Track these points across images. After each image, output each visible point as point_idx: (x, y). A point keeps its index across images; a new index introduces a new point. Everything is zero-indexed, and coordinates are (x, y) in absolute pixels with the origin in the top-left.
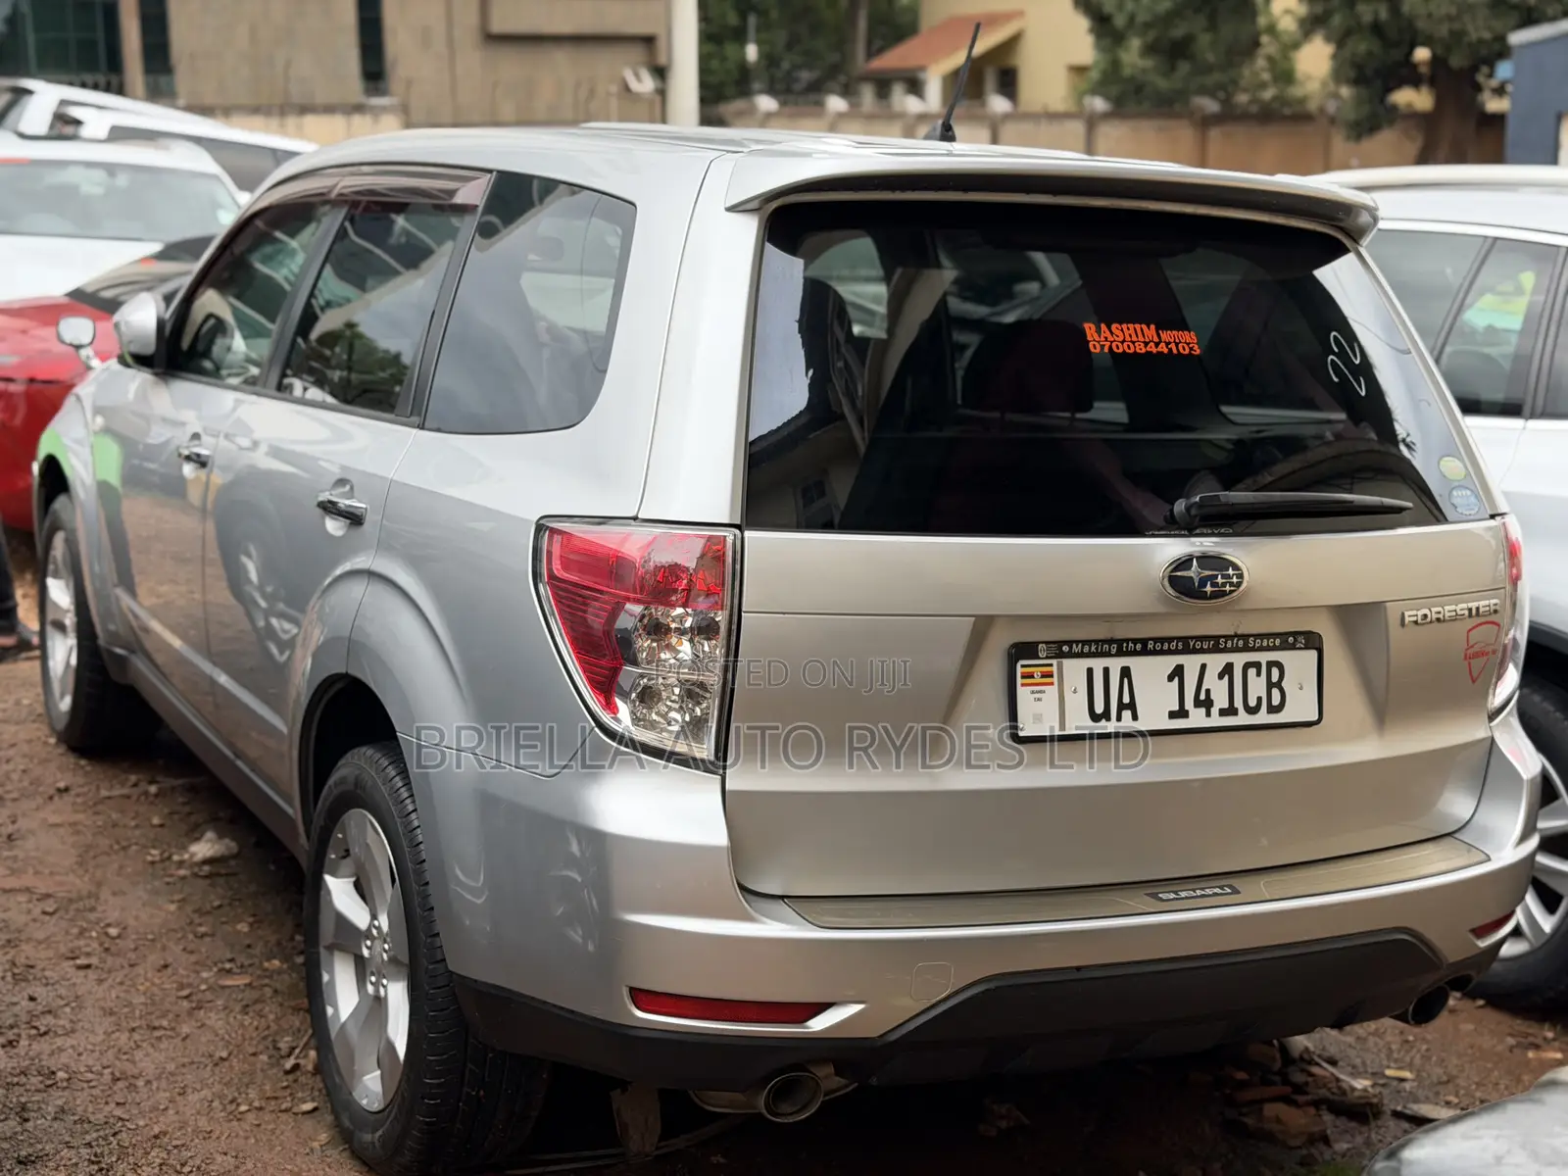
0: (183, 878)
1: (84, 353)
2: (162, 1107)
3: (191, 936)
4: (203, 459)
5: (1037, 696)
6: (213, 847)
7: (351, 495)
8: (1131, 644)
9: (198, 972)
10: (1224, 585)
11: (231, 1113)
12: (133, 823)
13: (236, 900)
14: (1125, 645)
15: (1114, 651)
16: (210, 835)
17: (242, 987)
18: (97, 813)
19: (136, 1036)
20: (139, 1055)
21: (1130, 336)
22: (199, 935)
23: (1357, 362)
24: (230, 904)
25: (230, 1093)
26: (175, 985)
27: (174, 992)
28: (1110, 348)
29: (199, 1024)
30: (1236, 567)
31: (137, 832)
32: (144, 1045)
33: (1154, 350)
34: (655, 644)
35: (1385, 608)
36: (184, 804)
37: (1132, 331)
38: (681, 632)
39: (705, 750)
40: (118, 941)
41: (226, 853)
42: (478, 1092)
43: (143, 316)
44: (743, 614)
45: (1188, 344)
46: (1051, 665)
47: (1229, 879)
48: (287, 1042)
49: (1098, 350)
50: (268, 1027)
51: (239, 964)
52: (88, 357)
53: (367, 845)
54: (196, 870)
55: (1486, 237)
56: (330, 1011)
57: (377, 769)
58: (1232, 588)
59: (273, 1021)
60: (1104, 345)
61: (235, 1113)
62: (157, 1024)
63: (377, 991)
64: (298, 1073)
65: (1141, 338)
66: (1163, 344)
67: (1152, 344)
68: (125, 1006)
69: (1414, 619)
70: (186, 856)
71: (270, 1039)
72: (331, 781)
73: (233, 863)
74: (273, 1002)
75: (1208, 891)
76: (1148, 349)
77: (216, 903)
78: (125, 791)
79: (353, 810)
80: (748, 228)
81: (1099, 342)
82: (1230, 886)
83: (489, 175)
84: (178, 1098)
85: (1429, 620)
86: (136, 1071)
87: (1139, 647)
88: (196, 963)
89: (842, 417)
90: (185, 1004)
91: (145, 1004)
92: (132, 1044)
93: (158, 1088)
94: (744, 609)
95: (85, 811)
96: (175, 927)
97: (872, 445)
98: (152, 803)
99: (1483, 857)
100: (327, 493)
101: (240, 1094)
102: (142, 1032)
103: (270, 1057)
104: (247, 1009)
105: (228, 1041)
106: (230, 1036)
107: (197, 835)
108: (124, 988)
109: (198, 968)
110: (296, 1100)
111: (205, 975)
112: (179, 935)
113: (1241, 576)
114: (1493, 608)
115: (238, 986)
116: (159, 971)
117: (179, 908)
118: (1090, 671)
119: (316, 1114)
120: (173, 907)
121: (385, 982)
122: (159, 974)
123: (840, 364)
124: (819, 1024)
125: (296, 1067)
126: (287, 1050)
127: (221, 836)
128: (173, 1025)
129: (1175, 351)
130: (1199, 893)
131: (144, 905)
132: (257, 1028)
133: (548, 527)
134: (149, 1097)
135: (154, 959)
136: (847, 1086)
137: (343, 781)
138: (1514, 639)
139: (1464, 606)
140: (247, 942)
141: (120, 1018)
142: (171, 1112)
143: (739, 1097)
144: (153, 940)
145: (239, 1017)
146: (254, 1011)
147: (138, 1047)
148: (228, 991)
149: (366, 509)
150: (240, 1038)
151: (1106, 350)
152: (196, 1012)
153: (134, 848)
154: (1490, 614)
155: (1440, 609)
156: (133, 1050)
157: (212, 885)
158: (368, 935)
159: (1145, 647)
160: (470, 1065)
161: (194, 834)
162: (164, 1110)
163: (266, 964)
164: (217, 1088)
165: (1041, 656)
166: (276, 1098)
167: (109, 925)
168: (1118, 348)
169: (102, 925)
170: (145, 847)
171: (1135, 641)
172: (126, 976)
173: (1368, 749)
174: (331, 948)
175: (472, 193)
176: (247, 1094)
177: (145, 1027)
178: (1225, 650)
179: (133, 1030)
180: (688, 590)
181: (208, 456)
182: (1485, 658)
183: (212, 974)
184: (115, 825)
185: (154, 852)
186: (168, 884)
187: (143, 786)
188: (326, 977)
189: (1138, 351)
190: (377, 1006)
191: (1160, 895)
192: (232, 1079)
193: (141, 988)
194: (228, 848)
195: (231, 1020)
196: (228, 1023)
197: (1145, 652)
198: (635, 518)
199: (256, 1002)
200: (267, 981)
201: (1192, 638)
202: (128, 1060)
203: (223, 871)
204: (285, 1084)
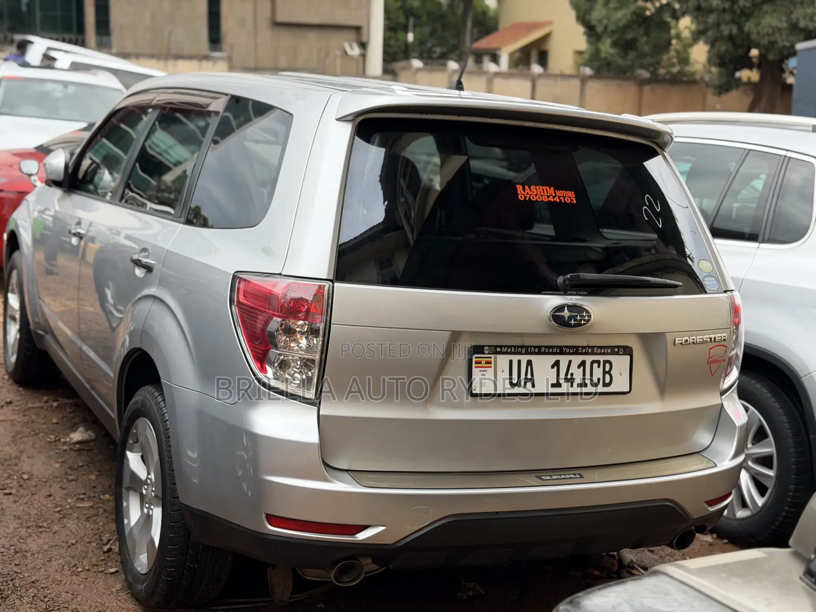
0: (65, 451)
1: (33, 178)
2: (38, 567)
3: (65, 481)
4: (81, 235)
5: (483, 373)
6: (82, 435)
7: (147, 257)
8: (532, 349)
9: (66, 499)
10: (581, 320)
11: (73, 572)
12: (43, 422)
13: (90, 463)
14: (529, 349)
15: (523, 352)
16: (81, 429)
17: (88, 508)
18: (24, 415)
19: (30, 531)
20: (30, 540)
21: (540, 192)
22: (69, 480)
23: (659, 210)
24: (87, 465)
25: (73, 562)
26: (53, 506)
27: (52, 508)
28: (530, 198)
29: (63, 526)
30: (587, 312)
31: (44, 426)
32: (33, 535)
33: (552, 200)
34: (288, 339)
35: (666, 335)
36: (70, 413)
37: (541, 189)
38: (302, 333)
39: (311, 394)
40: (27, 481)
41: (89, 439)
42: (194, 566)
43: (58, 161)
44: (332, 325)
45: (570, 198)
46: (491, 358)
47: (578, 471)
48: (106, 537)
49: (523, 199)
50: (98, 529)
51: (88, 496)
52: (35, 181)
53: (146, 436)
54: (72, 447)
55: (745, 149)
56: (126, 521)
57: (152, 398)
58: (585, 322)
59: (102, 526)
60: (526, 197)
61: (75, 572)
62: (41, 525)
63: (149, 512)
64: (111, 553)
65: (546, 194)
66: (557, 197)
67: (551, 197)
68: (26, 515)
69: (681, 342)
70: (68, 439)
71: (98, 535)
72: (131, 403)
73: (92, 444)
74: (103, 516)
75: (568, 476)
76: (549, 199)
77: (80, 464)
78: (40, 405)
79: (141, 418)
80: (347, 129)
81: (524, 195)
82: (579, 474)
83: (226, 97)
84: (47, 563)
85: (688, 342)
86: (27, 549)
87: (537, 350)
88: (66, 495)
89: (402, 228)
90: (57, 515)
91: (37, 514)
92: (27, 534)
93: (37, 558)
94: (332, 322)
95: (18, 414)
96: (58, 476)
97: (417, 241)
98: (53, 411)
99: (713, 465)
100: (137, 255)
101: (79, 562)
102: (33, 528)
103: (97, 544)
104: (89, 519)
105: (76, 535)
106: (78, 532)
107: (75, 429)
108: (27, 505)
109: (66, 497)
110: (107, 567)
111: (69, 501)
112: (59, 480)
113: (590, 316)
114: (723, 338)
115: (86, 507)
116: (46, 498)
117: (61, 466)
118: (511, 362)
119: (117, 574)
120: (58, 465)
121: (152, 507)
122: (46, 500)
123: (402, 200)
124: (362, 536)
125: (110, 550)
126: (106, 541)
127: (87, 430)
128: (50, 525)
129: (563, 201)
130: (562, 477)
131: (43, 464)
132: (92, 529)
133: (238, 277)
134: (32, 562)
135: (45, 492)
136: (377, 570)
137: (136, 403)
138: (736, 353)
139: (708, 336)
140: (94, 485)
141: (23, 521)
142: (42, 570)
143: (322, 572)
144: (45, 482)
145: (84, 523)
146: (92, 520)
147: (30, 536)
148: (80, 509)
149: (154, 264)
150: (83, 534)
151: (527, 199)
152: (62, 519)
153: (42, 434)
154: (722, 341)
155: (695, 338)
156: (28, 537)
157: (79, 455)
158: (145, 483)
159: (540, 351)
160: (190, 552)
161: (73, 428)
162: (39, 569)
163: (102, 497)
164: (68, 559)
165: (485, 352)
166: (97, 565)
167: (23, 473)
168: (533, 198)
169: (20, 473)
170: (47, 434)
171: (535, 347)
172: (29, 499)
173: (655, 407)
174: (128, 489)
175: (218, 105)
176: (83, 563)
177: (35, 526)
178: (582, 354)
179: (29, 527)
180: (308, 311)
181: (83, 234)
182: (719, 364)
183: (73, 500)
184: (33, 422)
185: (51, 437)
186: (57, 453)
187: (50, 402)
188: (125, 504)
189: (544, 200)
190: (147, 519)
191: (543, 477)
192: (76, 555)
193: (35, 506)
194: (90, 436)
195: (80, 524)
196: (78, 526)
197: (540, 353)
198: (280, 274)
199: (94, 515)
200: (101, 505)
201: (565, 347)
202: (24, 543)
203: (86, 448)
204: (103, 558)
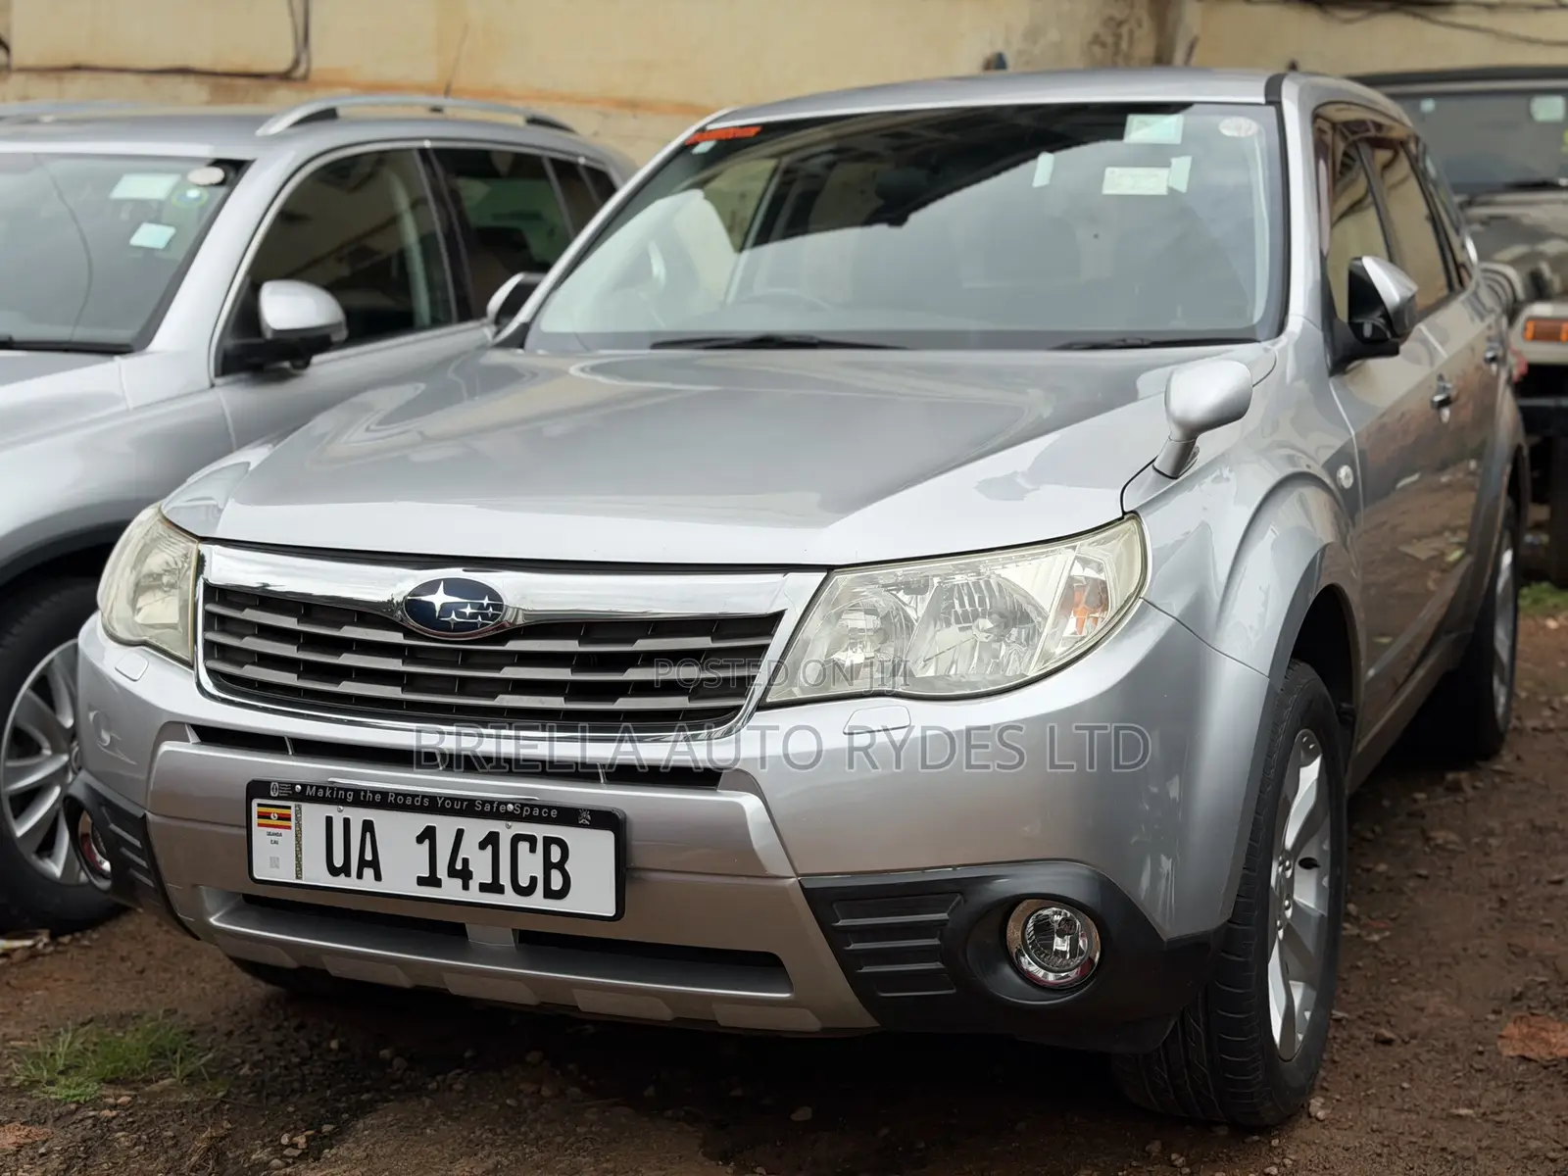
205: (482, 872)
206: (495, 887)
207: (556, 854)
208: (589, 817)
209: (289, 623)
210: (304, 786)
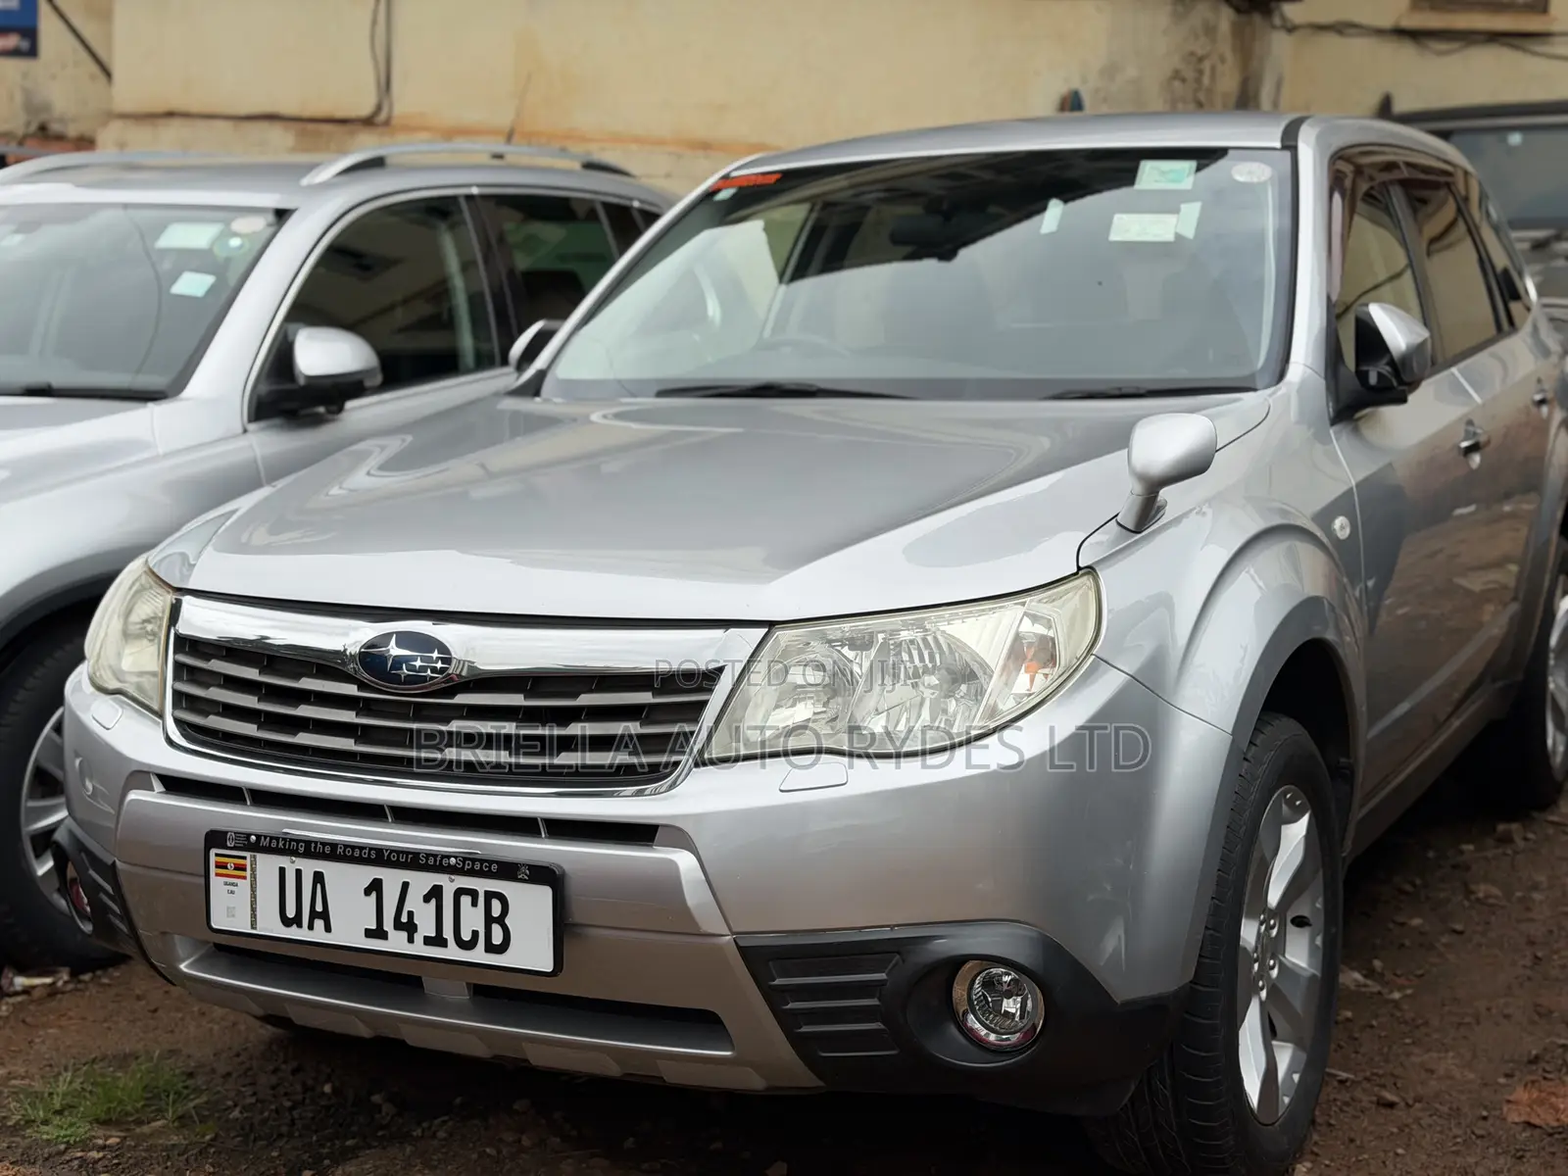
205: (426, 927)
206: (438, 941)
207: (496, 908)
208: (528, 872)
209: (251, 673)
210: (258, 837)
